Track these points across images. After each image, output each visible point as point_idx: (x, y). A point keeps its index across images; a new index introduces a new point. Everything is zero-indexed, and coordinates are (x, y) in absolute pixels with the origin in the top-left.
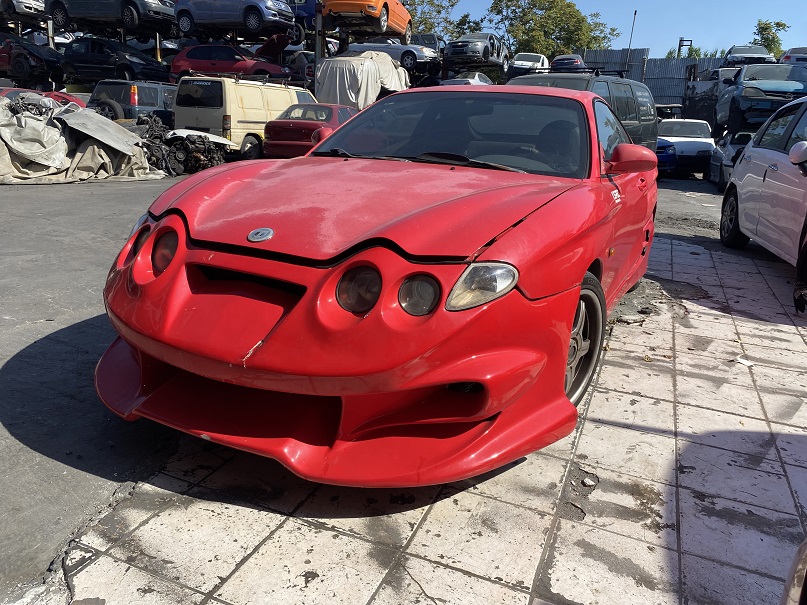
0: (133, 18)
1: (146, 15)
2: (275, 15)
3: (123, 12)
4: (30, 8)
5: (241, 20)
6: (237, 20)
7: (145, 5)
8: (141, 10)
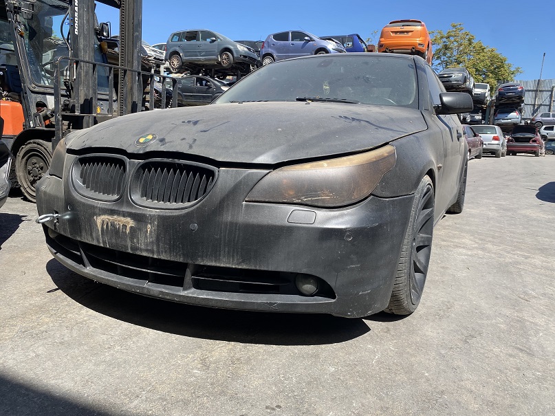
1: (238, 58)
4: (151, 57)
7: (238, 51)
8: (235, 55)
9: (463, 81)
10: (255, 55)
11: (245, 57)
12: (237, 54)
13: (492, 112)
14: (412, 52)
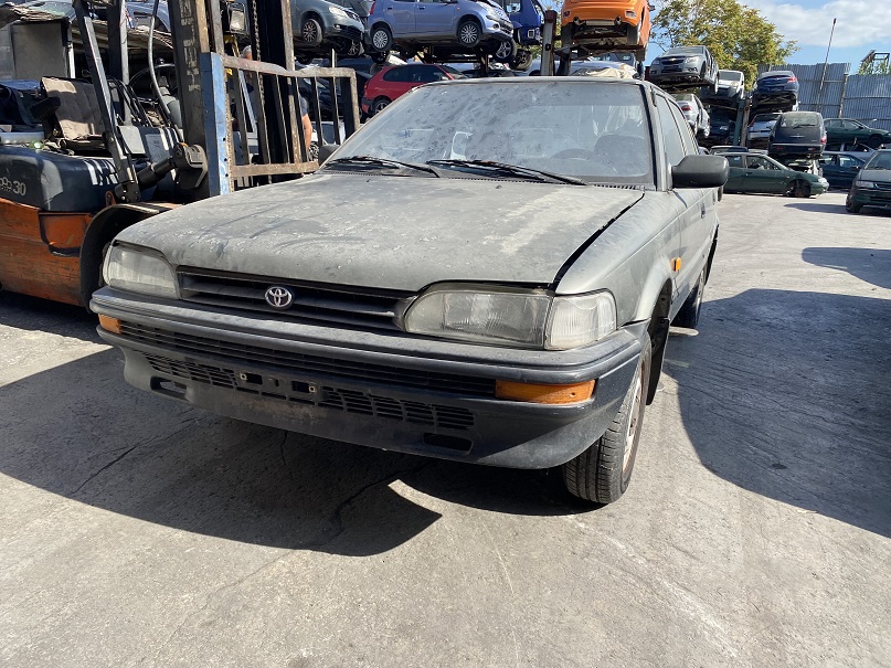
0: (316, 33)
1: (330, 29)
2: (496, 26)
3: (303, 27)
5: (454, 33)
6: (448, 33)
7: (331, 18)
8: (326, 25)
9: (699, 69)
10: (359, 25)
11: (342, 26)
12: (330, 23)
13: (746, 118)
14: (616, 24)
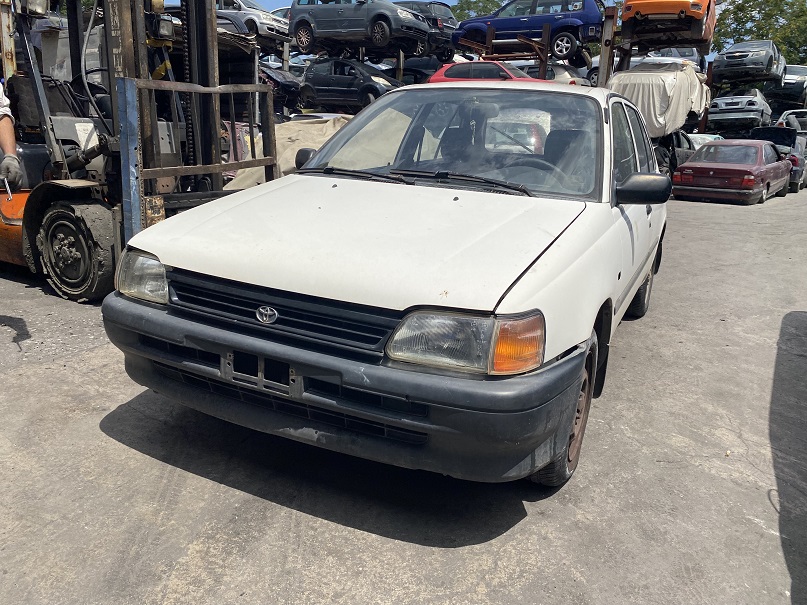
0: (384, 35)
1: (398, 30)
3: (373, 29)
4: (272, 30)
7: (397, 19)
8: (394, 26)
9: (766, 63)
10: (426, 27)
11: (409, 28)
12: (397, 24)
14: (680, 18)
